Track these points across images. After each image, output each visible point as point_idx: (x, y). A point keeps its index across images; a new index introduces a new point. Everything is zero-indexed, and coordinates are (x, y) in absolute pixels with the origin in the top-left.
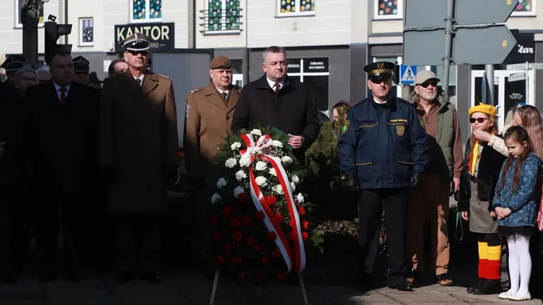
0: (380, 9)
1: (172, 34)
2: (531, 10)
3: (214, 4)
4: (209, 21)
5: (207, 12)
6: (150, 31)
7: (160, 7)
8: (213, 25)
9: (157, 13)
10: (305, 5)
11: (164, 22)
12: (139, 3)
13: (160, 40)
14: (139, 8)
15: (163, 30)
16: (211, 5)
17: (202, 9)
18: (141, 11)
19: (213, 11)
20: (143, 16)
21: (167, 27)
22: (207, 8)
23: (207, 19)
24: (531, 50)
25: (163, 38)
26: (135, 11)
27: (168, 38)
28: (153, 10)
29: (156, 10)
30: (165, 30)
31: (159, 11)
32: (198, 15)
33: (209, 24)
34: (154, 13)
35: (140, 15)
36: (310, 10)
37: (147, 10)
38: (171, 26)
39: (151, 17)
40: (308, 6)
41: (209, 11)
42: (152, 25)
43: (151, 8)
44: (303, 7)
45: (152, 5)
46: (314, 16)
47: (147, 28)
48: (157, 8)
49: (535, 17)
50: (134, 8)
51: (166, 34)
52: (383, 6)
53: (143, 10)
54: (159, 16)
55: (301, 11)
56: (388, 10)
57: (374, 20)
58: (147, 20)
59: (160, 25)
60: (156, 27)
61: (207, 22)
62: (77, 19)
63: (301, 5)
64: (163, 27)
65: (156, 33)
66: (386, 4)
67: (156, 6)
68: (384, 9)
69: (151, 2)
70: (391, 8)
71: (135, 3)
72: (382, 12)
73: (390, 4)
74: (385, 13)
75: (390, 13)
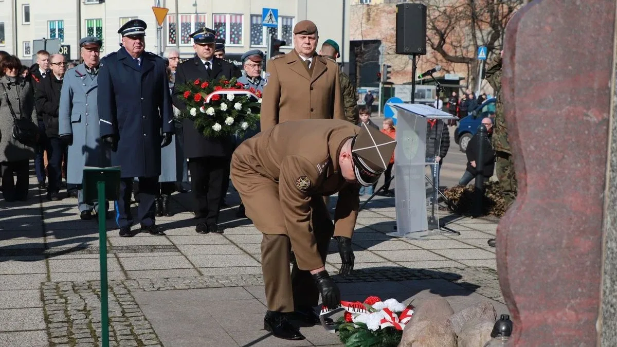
0: (170, 41)
1: (69, 51)
2: (241, 44)
9: (62, 40)
11: (66, 44)
12: (53, 34)
14: (53, 37)
21: (66, 48)
24: (241, 64)
27: (67, 53)
29: (61, 38)
31: (63, 39)
37: (57, 38)
38: (69, 47)
43: (59, 37)
49: (243, 47)
50: (51, 37)
51: (66, 51)
52: (171, 39)
53: (55, 38)
54: (63, 42)
56: (173, 41)
59: (63, 46)
62: (22, 42)
64: (65, 48)
66: (173, 38)
67: (61, 36)
68: (172, 41)
69: (59, 34)
70: (175, 40)
71: (51, 35)
72: (170, 42)
73: (174, 38)
74: (172, 43)
75: (175, 43)
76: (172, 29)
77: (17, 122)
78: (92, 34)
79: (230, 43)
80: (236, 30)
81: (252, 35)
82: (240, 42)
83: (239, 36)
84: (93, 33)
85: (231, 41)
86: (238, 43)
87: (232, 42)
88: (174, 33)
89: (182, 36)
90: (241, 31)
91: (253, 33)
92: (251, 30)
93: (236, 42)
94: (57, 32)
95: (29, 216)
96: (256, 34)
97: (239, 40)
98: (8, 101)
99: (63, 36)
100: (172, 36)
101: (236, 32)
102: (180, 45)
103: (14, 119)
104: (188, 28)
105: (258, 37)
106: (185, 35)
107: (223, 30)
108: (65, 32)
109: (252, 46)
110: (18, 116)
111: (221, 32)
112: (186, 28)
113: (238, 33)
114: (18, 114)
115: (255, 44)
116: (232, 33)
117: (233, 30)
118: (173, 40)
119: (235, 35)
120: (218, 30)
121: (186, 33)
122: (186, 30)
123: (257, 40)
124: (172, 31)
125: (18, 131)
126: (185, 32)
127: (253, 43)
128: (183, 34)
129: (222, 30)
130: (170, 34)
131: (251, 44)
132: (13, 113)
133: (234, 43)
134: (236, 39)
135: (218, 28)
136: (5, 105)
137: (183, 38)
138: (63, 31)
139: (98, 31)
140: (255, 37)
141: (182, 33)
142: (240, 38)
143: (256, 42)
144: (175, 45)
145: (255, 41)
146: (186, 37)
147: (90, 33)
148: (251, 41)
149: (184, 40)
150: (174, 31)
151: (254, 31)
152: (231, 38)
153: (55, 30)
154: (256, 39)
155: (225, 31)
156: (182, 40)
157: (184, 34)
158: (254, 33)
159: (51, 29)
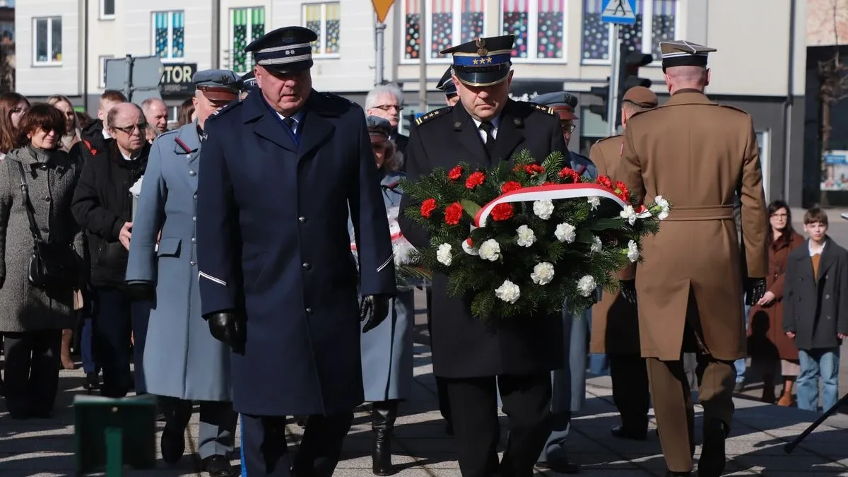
0: (406, 52)
2: (561, 57)
3: (239, 44)
4: (234, 61)
5: (232, 52)
6: (171, 72)
7: (183, 45)
8: (237, 66)
9: (180, 52)
10: (331, 47)
11: (187, 62)
12: (162, 41)
13: (181, 83)
14: (162, 46)
15: (185, 72)
16: (237, 45)
17: (226, 48)
18: (163, 50)
19: (238, 51)
20: (166, 56)
21: (189, 68)
22: (232, 47)
23: (232, 60)
25: (185, 80)
26: (158, 49)
28: (176, 49)
29: (178, 49)
30: (187, 72)
31: (182, 50)
32: (223, 55)
33: (234, 66)
34: (177, 52)
35: (162, 54)
36: (336, 51)
37: (170, 48)
38: (194, 66)
39: (174, 56)
40: (334, 48)
41: (234, 50)
42: (174, 65)
43: (173, 46)
44: (329, 49)
45: (175, 44)
46: (338, 58)
47: (170, 68)
48: (180, 46)
49: (564, 64)
50: (157, 46)
51: (188, 75)
52: (409, 49)
53: (166, 49)
54: (182, 55)
55: (326, 52)
56: (414, 54)
57: (399, 64)
58: (170, 60)
59: (182, 65)
60: (177, 68)
61: (232, 63)
62: (97, 58)
63: (327, 46)
64: (186, 68)
65: (177, 74)
66: (413, 47)
67: (179, 45)
68: (411, 53)
69: (174, 40)
70: (418, 51)
71: (157, 41)
72: (408, 56)
73: (417, 47)
74: (412, 57)
75: (417, 57)
76: (413, 26)
77: (41, 248)
78: (243, 39)
79: (538, 57)
80: (549, 27)
81: (585, 40)
82: (558, 54)
83: (557, 40)
84: (245, 36)
85: (539, 51)
86: (554, 56)
87: (541, 55)
88: (416, 36)
89: (433, 42)
90: (560, 29)
91: (587, 33)
92: (584, 27)
93: (550, 53)
94: (170, 36)
95: (52, 454)
96: (594, 36)
97: (557, 48)
98: (28, 204)
99: (182, 43)
100: (413, 42)
101: (550, 33)
102: (429, 60)
103: (35, 242)
104: (446, 25)
105: (598, 42)
106: (440, 41)
107: (523, 28)
108: (186, 36)
109: (586, 61)
110: (45, 235)
111: (517, 33)
112: (442, 25)
113: (554, 35)
114: (45, 230)
115: (591, 57)
116: (541, 34)
117: (544, 28)
118: (413, 52)
119: (547, 37)
120: (512, 29)
121: (442, 35)
122: (441, 29)
123: (597, 50)
124: (412, 31)
125: (41, 270)
126: (439, 32)
127: (587, 54)
128: (435, 38)
129: (518, 29)
130: (409, 37)
131: (583, 57)
132: (34, 229)
133: (546, 56)
134: (551, 47)
135: (510, 25)
136: (19, 211)
137: (435, 47)
138: (182, 33)
139: (256, 33)
140: (593, 42)
141: (433, 35)
142: (558, 44)
143: (595, 54)
144: (417, 61)
145: (590, 51)
146: (442, 44)
147: (239, 38)
148: (584, 50)
149: (437, 51)
150: (417, 31)
151: (590, 31)
152: (539, 43)
153: (165, 30)
154: (594, 47)
155: (526, 31)
156: (433, 51)
157: (439, 37)
158: (591, 34)
159: (157, 30)
